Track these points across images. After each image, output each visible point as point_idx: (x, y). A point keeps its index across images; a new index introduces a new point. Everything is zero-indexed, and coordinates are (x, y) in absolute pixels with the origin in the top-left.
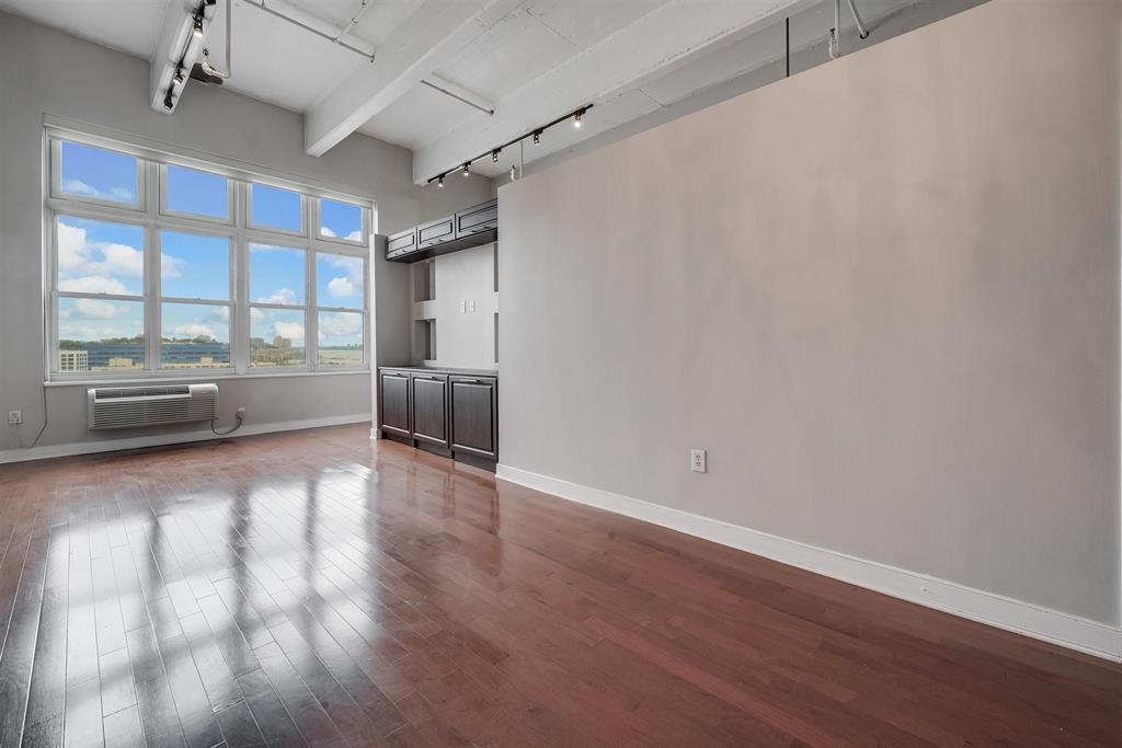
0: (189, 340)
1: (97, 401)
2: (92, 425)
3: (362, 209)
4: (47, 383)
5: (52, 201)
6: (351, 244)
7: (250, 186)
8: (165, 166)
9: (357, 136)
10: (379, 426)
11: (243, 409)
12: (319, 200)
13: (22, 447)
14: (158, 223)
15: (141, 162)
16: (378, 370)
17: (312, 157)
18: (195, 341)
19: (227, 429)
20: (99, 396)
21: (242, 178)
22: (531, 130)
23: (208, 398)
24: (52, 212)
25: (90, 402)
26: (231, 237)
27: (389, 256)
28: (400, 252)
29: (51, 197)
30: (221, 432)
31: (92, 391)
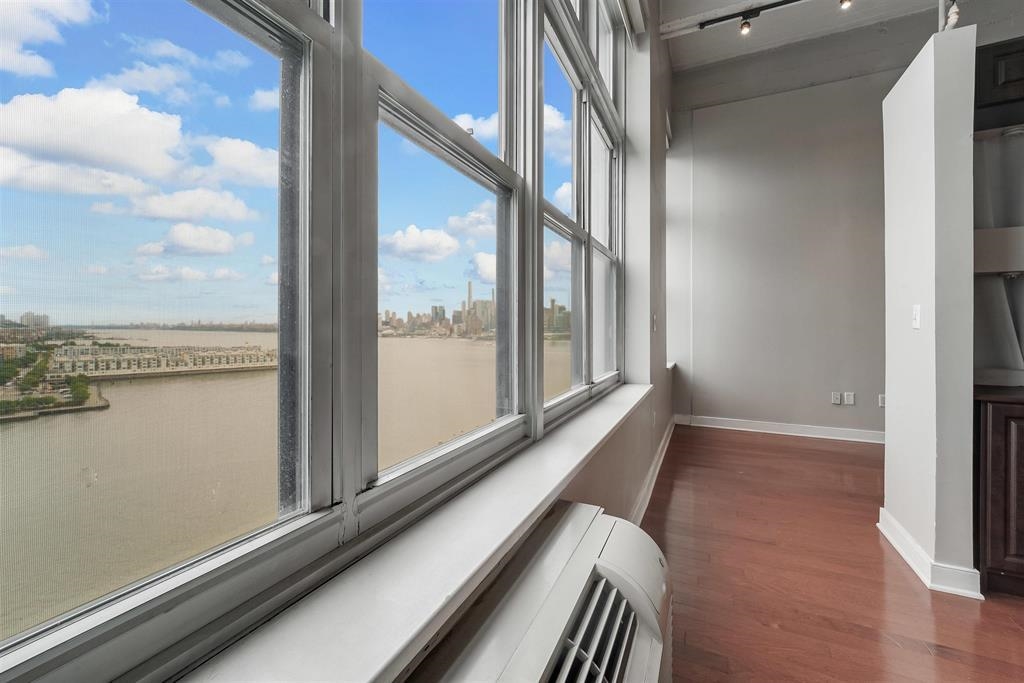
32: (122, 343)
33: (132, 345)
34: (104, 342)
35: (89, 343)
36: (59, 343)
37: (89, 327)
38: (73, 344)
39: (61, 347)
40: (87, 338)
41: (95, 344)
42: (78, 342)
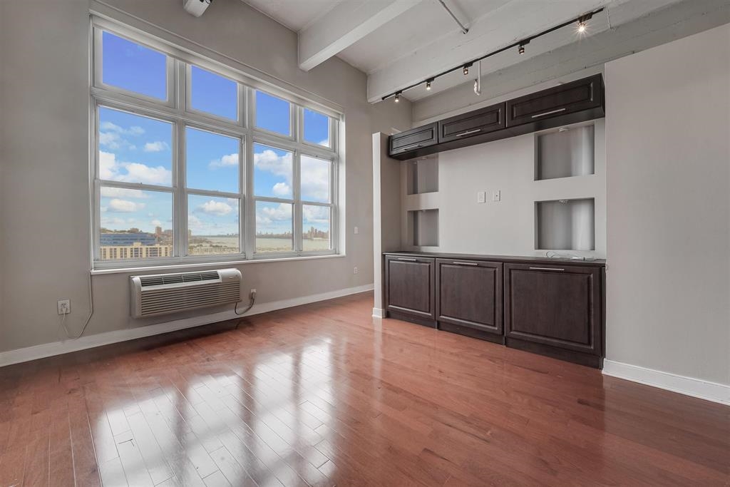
0: (125, 231)
1: (144, 289)
2: (138, 313)
3: (330, 119)
4: (93, 271)
5: (96, 90)
6: (324, 149)
7: (254, 91)
8: (190, 66)
9: (336, 59)
10: (384, 306)
11: (255, 291)
12: (303, 108)
13: (71, 337)
14: (185, 119)
15: (170, 60)
16: (383, 256)
17: (303, 71)
18: (129, 231)
19: (245, 308)
20: (145, 283)
21: (250, 83)
22: (518, 40)
23: (233, 283)
24: (97, 102)
25: (136, 290)
26: (241, 137)
27: (394, 152)
28: (402, 150)
29: (94, 86)
30: (241, 312)
31: (137, 279)
32: (223, 245)
33: (228, 246)
34: (214, 245)
35: (208, 245)
36: (196, 245)
37: (209, 236)
38: (201, 246)
39: (195, 247)
40: (207, 242)
41: (211, 246)
42: (204, 244)
